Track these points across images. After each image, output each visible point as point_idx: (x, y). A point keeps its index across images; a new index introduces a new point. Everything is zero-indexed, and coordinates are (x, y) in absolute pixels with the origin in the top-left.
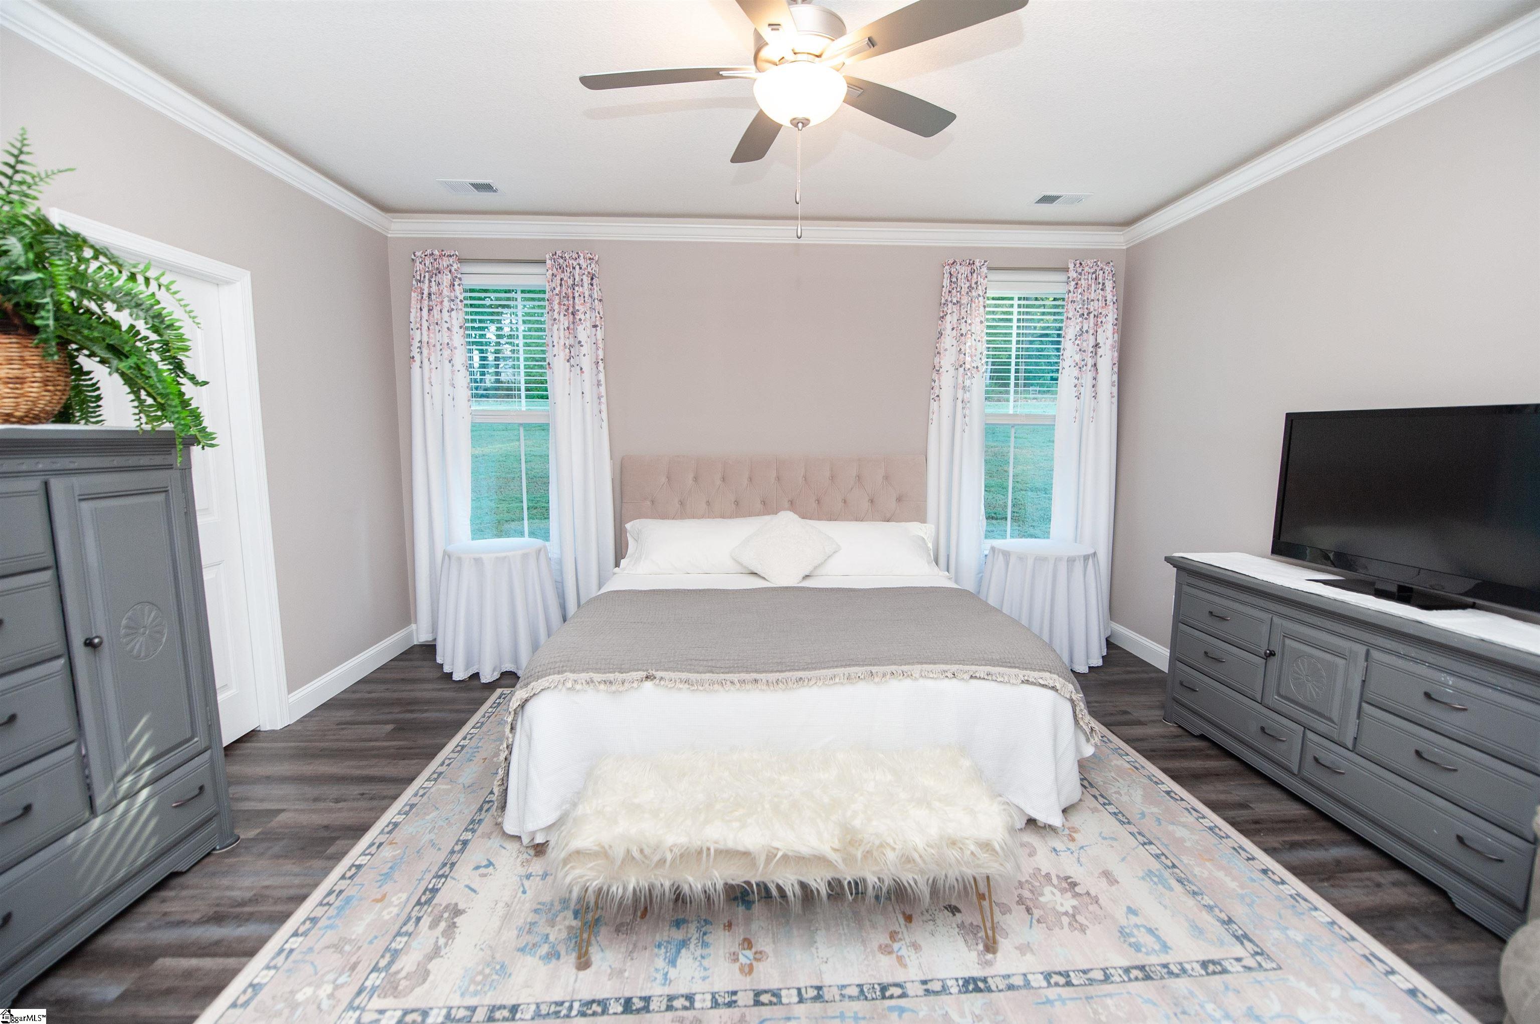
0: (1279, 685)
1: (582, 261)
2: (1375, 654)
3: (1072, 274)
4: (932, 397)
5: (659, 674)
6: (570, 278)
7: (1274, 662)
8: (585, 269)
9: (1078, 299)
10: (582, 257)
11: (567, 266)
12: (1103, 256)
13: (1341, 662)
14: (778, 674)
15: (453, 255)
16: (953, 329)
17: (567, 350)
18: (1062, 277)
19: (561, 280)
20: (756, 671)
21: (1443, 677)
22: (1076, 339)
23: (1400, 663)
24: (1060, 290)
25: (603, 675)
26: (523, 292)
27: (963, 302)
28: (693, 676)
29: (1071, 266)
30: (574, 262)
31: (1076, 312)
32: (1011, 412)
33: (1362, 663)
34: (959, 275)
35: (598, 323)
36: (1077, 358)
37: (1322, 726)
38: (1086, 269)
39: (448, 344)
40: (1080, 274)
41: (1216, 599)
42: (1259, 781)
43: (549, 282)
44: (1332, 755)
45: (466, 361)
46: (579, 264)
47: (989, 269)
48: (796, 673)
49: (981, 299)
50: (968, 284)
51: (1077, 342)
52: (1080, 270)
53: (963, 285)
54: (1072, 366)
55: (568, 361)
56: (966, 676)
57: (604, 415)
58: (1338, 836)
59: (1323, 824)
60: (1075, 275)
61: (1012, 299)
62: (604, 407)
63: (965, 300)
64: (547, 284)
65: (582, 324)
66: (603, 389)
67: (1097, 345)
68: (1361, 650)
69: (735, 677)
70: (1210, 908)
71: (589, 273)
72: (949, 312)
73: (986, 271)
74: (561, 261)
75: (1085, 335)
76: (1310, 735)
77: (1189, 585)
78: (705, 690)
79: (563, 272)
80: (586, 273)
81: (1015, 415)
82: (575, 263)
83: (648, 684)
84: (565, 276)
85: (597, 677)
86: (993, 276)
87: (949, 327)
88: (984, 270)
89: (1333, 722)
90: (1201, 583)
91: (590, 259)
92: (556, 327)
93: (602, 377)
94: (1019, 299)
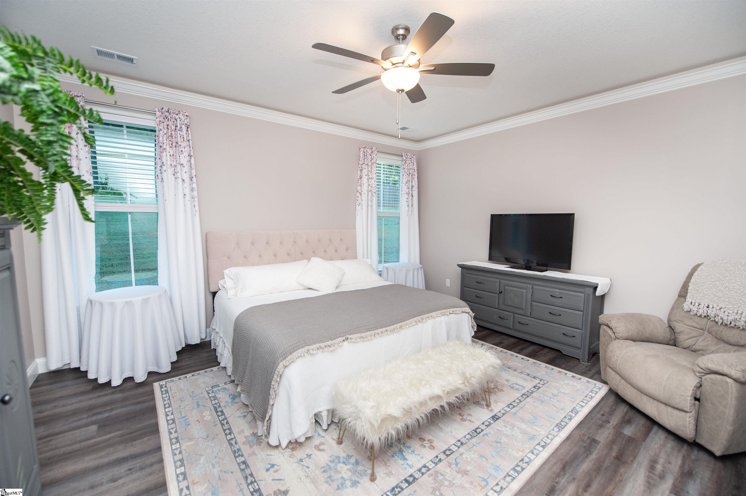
0: (504, 301)
1: (182, 117)
2: (535, 287)
3: (404, 158)
4: (358, 204)
5: (350, 336)
6: (173, 125)
7: (502, 295)
8: (183, 121)
9: (406, 168)
10: (181, 114)
11: (171, 118)
12: (414, 153)
13: (525, 291)
14: (393, 326)
15: (80, 96)
16: (366, 175)
17: (173, 169)
18: (400, 158)
19: (168, 125)
20: (386, 327)
21: (555, 290)
22: (406, 183)
23: (542, 288)
24: (399, 163)
25: (324, 343)
26: (128, 127)
27: (369, 164)
28: (363, 335)
29: (403, 155)
30: (175, 116)
31: (405, 173)
32: (382, 211)
33: (531, 290)
34: (367, 153)
35: (192, 154)
36: (407, 191)
37: (520, 312)
38: (408, 157)
39: (77, 156)
40: (407, 158)
41: (478, 277)
42: (498, 335)
43: (158, 125)
44: (524, 320)
45: (90, 169)
46: (179, 118)
47: (378, 152)
48: (399, 324)
49: (375, 164)
50: (370, 157)
51: (407, 185)
52: (406, 157)
53: (369, 157)
54: (405, 194)
55: (174, 175)
56: (448, 314)
57: (197, 208)
58: (527, 344)
59: (522, 342)
60: (405, 158)
61: (381, 165)
62: (196, 204)
63: (370, 164)
64: (157, 127)
65: (183, 154)
66: (195, 193)
67: (412, 186)
68: (531, 286)
69: (379, 331)
70: (521, 373)
71: (186, 124)
72: (364, 168)
73: (377, 153)
74: (167, 114)
75: (409, 183)
76: (516, 315)
77: (466, 273)
78: (369, 340)
79: (168, 120)
80: (184, 124)
81: (383, 212)
82: (177, 117)
83: (346, 343)
84: (170, 123)
85: (322, 345)
86: (380, 155)
87: (364, 174)
88: (376, 152)
89: (523, 309)
90: (471, 272)
91: (187, 116)
92: (164, 154)
93: (195, 186)
94: (383, 165)
